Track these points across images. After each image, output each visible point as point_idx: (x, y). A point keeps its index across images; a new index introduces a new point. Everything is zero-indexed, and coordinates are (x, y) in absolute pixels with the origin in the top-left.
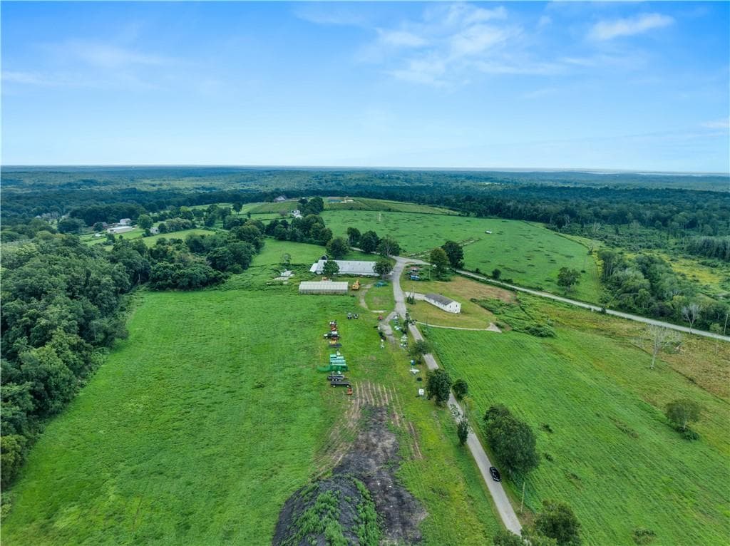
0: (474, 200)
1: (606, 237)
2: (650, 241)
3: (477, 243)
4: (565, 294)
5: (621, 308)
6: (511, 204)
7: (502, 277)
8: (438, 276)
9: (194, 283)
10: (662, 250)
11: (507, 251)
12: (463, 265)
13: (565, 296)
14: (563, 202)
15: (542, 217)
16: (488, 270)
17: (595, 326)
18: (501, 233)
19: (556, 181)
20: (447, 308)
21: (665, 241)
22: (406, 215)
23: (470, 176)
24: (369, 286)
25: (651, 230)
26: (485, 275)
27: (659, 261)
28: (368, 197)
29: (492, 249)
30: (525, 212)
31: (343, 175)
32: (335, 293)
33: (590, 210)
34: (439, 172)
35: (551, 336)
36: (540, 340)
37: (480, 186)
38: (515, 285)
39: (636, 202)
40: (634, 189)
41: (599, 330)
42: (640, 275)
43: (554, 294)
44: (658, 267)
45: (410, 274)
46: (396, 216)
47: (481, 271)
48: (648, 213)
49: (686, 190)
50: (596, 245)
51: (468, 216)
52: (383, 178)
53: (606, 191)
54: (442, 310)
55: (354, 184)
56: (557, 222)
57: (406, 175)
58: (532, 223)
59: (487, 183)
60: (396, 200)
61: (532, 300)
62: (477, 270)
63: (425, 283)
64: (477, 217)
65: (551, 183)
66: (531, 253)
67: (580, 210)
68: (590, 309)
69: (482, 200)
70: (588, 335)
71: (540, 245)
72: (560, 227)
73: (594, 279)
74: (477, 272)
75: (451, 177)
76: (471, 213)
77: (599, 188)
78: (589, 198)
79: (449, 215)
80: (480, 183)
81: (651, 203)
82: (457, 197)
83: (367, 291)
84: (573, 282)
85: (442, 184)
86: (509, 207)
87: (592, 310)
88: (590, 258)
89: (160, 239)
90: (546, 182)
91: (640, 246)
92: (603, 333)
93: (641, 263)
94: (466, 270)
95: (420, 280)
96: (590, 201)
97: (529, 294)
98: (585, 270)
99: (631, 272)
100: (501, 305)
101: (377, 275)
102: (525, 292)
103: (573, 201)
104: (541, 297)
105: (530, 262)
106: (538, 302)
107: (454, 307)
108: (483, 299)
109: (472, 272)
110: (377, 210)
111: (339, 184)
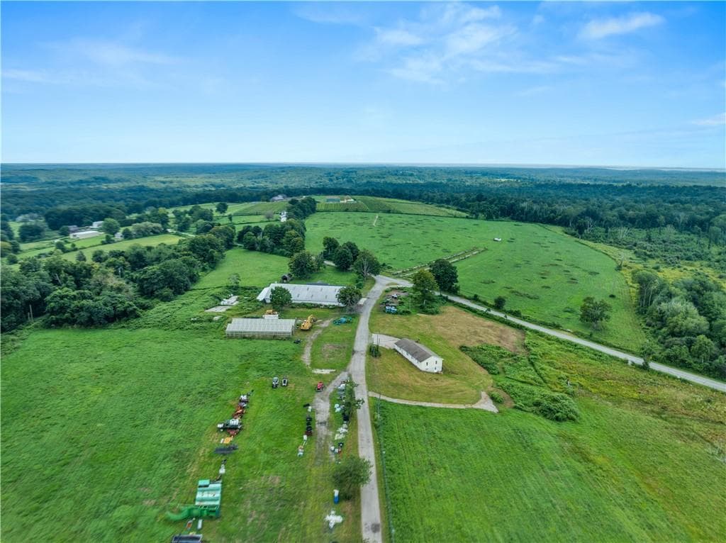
0: (485, 199)
1: (635, 245)
2: (688, 250)
3: (483, 254)
4: (591, 335)
5: (670, 360)
6: (524, 205)
7: (506, 307)
8: (422, 307)
9: (95, 318)
10: (705, 263)
11: (517, 266)
12: (457, 289)
13: (589, 338)
14: (584, 202)
15: (561, 219)
16: (490, 296)
17: (636, 395)
18: (511, 241)
19: (575, 178)
20: (422, 366)
21: (706, 250)
22: (405, 218)
23: (486, 172)
24: (326, 323)
25: (687, 236)
26: (485, 304)
27: (714, 287)
28: (374, 195)
29: (498, 264)
30: (541, 214)
31: (356, 172)
32: (274, 336)
33: (615, 212)
34: (454, 168)
35: (572, 419)
36: (554, 427)
37: (495, 183)
38: (524, 319)
39: (664, 201)
40: (659, 186)
41: (642, 403)
42: (693, 310)
43: (576, 334)
44: (715, 295)
45: (386, 303)
46: (394, 218)
47: (481, 299)
48: (682, 215)
49: (716, 188)
50: (625, 255)
51: (477, 218)
52: (396, 175)
53: (629, 189)
54: (416, 367)
55: (365, 181)
56: (577, 226)
57: (420, 172)
58: (549, 227)
59: (503, 180)
60: (403, 199)
61: (546, 346)
62: (476, 296)
63: (403, 319)
64: (487, 219)
65: (570, 179)
66: (548, 269)
67: (603, 211)
68: (626, 362)
69: (494, 200)
70: (627, 412)
71: (558, 256)
72: (581, 233)
73: (626, 307)
74: (475, 299)
75: (466, 173)
76: (480, 214)
77: (620, 185)
78: (611, 196)
79: (455, 217)
80: (495, 180)
81: (682, 203)
82: (468, 195)
83: (320, 332)
85: (457, 181)
86: (524, 208)
87: (630, 363)
88: (618, 274)
89: (96, 252)
90: (565, 179)
91: (678, 257)
92: (649, 408)
93: (690, 289)
94: (461, 296)
95: (396, 313)
96: (612, 200)
97: (542, 335)
98: (614, 294)
99: (679, 305)
100: (502, 357)
101: (341, 305)
102: (536, 332)
103: (594, 200)
104: (558, 341)
105: (544, 282)
106: (553, 349)
107: (433, 364)
108: (477, 345)
109: (469, 299)
110: (377, 211)
111: (350, 181)
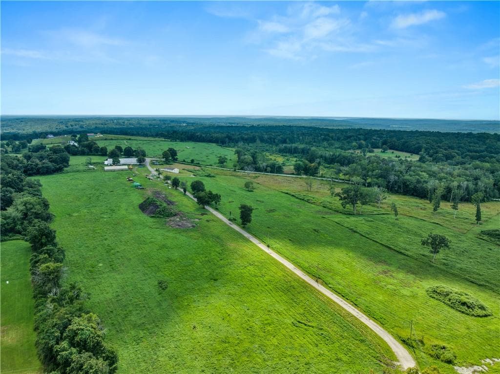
0: (178, 133)
3: (182, 152)
5: (242, 169)
6: (199, 134)
7: (195, 163)
8: (167, 163)
9: (49, 170)
11: (197, 154)
12: (177, 159)
13: (221, 167)
15: (215, 140)
16: (189, 161)
18: (194, 148)
20: (173, 171)
21: (271, 148)
22: (140, 142)
24: (137, 167)
29: (190, 154)
30: (206, 138)
32: (122, 169)
35: (214, 177)
37: (180, 126)
38: (201, 165)
41: (232, 175)
43: (217, 167)
45: (154, 163)
46: (135, 142)
47: (186, 161)
48: (267, 137)
54: (171, 172)
56: (222, 142)
59: (184, 125)
61: (208, 169)
62: (184, 160)
63: (161, 166)
64: (181, 141)
65: (223, 124)
66: (208, 155)
67: (234, 136)
68: (230, 170)
69: (183, 133)
70: (228, 177)
71: (213, 152)
72: (223, 144)
73: (233, 162)
76: (177, 140)
79: (165, 141)
81: (271, 132)
82: (168, 132)
83: (136, 169)
84: (224, 162)
86: (198, 135)
94: (179, 161)
95: (159, 164)
97: (207, 167)
98: (231, 159)
100: (195, 170)
101: (139, 164)
102: (205, 167)
104: (211, 168)
105: (208, 158)
107: (176, 171)
108: (187, 169)
109: (182, 161)
110: (124, 140)
